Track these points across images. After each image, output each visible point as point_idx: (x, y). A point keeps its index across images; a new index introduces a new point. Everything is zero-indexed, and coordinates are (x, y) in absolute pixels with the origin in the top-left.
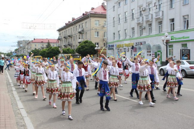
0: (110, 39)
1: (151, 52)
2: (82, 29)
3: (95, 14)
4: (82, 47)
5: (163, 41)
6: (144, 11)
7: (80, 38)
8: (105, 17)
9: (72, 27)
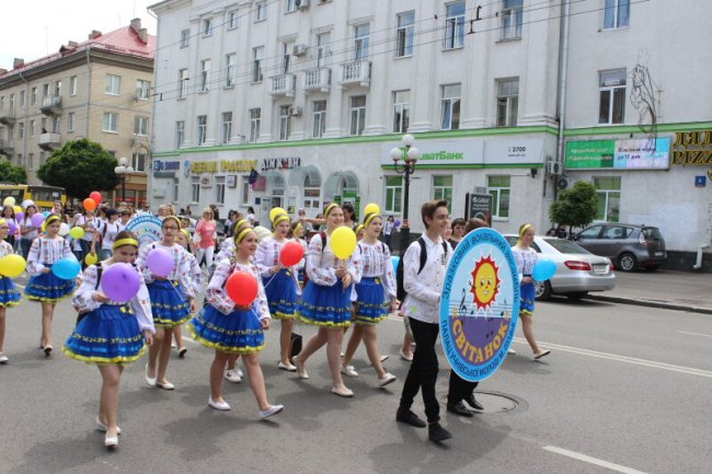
1: (321, 194)
2: (56, 99)
3: (108, 52)
6: (299, 55)
9: (16, 90)
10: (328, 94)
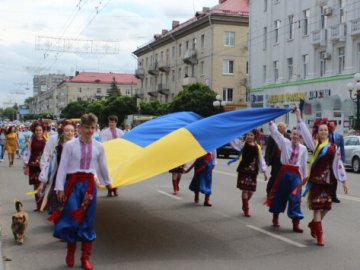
1: (343, 116)
2: (193, 52)
3: (225, 16)
4: (183, 98)
5: (351, 91)
6: (328, 15)
7: (187, 76)
8: (247, 24)
9: (170, 46)
10: (345, 42)
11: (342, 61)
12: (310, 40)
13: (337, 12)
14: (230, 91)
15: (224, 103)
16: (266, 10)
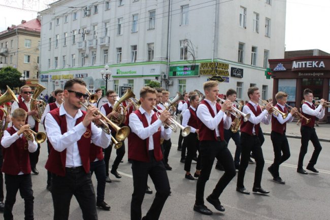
0: (44, 68)
1: (94, 88)
2: (5, 50)
3: (26, 30)
5: (103, 75)
6: (87, 34)
7: (1, 63)
8: (39, 36)
10: (96, 49)
11: (94, 58)
12: (77, 46)
13: (92, 33)
14: (28, 73)
15: (26, 79)
16: (51, 29)
